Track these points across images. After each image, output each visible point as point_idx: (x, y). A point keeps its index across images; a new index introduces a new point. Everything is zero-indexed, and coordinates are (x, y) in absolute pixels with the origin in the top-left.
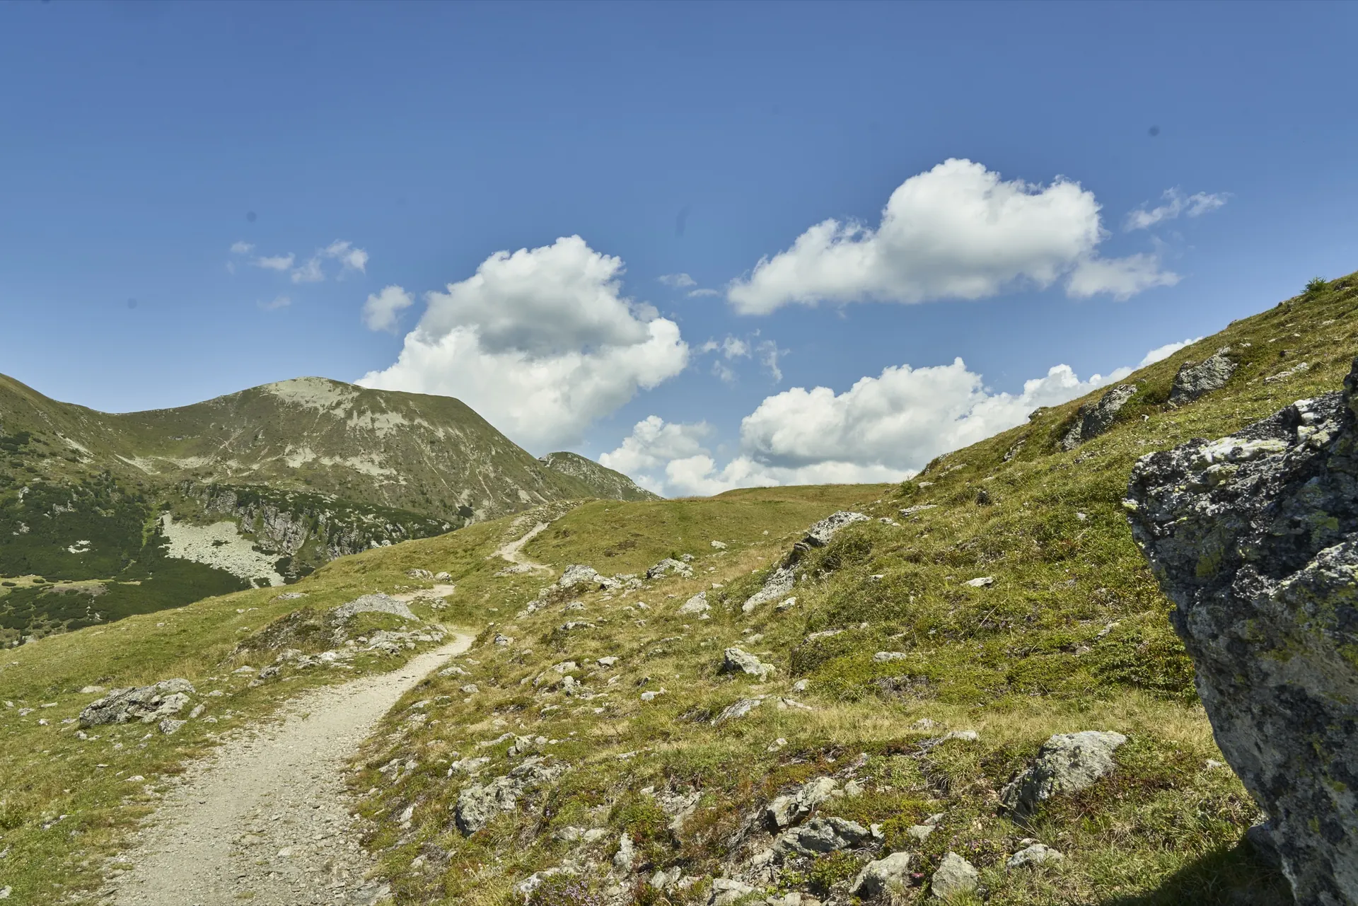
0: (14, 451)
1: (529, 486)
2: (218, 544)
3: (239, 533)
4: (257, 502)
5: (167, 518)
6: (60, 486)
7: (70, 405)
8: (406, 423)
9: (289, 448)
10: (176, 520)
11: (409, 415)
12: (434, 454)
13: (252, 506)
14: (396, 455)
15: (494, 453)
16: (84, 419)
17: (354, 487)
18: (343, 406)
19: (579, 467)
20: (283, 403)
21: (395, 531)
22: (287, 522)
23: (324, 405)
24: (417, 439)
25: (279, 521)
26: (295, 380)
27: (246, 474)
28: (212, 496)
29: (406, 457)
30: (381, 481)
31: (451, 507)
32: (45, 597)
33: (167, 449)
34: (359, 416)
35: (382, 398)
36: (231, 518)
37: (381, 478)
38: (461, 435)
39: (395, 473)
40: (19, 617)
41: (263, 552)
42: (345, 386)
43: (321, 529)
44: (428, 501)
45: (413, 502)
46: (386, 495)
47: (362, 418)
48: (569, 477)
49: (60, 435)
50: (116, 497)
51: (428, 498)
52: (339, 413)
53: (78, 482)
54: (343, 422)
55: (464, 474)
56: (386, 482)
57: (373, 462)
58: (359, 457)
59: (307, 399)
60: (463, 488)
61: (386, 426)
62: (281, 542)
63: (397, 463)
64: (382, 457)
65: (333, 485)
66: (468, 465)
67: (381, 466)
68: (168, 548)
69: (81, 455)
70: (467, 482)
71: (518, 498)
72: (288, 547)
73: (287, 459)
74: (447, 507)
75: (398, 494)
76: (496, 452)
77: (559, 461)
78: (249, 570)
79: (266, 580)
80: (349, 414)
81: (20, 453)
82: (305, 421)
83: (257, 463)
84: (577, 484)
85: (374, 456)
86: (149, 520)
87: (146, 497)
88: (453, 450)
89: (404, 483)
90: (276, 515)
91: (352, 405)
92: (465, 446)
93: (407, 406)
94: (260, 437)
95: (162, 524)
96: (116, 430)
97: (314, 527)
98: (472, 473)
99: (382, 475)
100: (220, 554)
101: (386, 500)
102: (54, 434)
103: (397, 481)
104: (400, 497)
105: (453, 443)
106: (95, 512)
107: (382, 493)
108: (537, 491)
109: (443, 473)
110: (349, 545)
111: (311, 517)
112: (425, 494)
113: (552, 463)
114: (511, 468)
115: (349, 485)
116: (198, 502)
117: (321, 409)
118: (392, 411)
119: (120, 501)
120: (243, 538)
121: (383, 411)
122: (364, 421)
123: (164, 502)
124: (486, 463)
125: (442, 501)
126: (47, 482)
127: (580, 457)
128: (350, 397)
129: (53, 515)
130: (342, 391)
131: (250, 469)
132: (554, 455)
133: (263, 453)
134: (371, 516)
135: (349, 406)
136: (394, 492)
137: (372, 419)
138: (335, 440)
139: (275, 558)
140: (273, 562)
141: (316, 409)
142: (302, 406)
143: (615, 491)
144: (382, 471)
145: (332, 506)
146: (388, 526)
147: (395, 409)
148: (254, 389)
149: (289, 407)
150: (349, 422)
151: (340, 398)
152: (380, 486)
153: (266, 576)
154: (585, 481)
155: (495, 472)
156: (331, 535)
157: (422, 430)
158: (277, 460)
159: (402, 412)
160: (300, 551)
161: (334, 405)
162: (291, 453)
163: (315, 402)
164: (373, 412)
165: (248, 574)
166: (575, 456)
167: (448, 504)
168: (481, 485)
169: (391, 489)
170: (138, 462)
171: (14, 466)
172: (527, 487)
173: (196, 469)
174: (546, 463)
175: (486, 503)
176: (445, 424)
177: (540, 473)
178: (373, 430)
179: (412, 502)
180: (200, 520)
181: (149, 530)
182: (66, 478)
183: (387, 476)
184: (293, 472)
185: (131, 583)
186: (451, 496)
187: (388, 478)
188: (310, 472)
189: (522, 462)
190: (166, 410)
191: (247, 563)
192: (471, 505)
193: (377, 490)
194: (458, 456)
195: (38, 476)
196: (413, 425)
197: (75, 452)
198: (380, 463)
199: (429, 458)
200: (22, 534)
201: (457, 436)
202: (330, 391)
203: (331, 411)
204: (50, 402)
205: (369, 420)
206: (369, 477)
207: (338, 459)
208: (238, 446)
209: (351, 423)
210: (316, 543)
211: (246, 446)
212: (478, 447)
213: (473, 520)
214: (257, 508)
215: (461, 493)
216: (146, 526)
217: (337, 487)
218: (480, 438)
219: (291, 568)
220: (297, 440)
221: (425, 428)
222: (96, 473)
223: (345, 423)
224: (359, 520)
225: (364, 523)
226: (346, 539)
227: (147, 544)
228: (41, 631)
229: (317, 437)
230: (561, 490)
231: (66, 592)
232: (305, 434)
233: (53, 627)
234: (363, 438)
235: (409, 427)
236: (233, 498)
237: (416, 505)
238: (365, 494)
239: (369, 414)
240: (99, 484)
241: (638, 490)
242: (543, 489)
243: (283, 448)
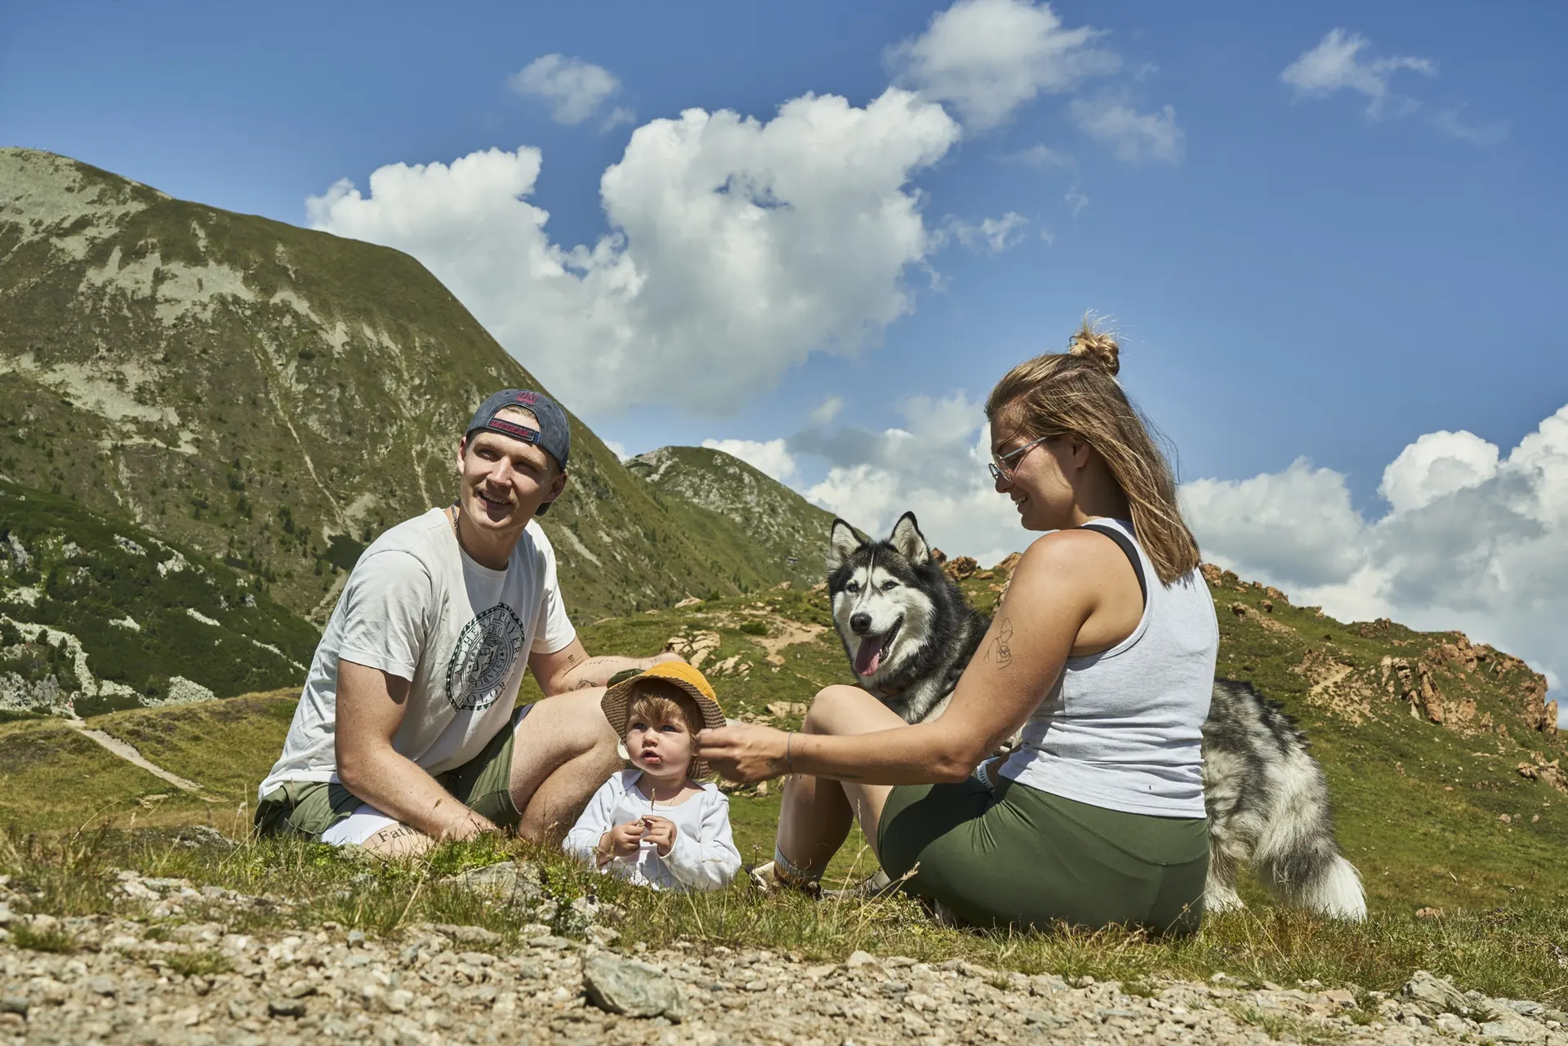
8: (248, 295)
11: (265, 278)
12: (302, 387)
14: (195, 374)
18: (90, 232)
19: (736, 492)
23: (40, 223)
24: (266, 342)
29: (219, 383)
30: (126, 435)
31: (303, 536)
34: (124, 263)
35: (203, 225)
37: (132, 427)
38: (395, 348)
39: (175, 420)
42: (115, 183)
44: (243, 508)
45: (199, 506)
46: (124, 474)
47: (132, 266)
48: (699, 511)
51: (243, 501)
52: (76, 247)
54: (79, 269)
55: (373, 452)
56: (138, 440)
57: (121, 382)
58: (87, 366)
60: (360, 489)
61: (189, 296)
63: (189, 396)
64: (152, 375)
66: (392, 431)
67: (142, 396)
70: (376, 473)
74: (292, 532)
75: (162, 476)
77: (685, 468)
80: (99, 255)
84: (719, 534)
85: (130, 369)
88: (359, 383)
89: (188, 450)
91: (115, 230)
92: (399, 379)
93: (268, 256)
98: (401, 455)
99: (135, 420)
101: (118, 485)
103: (172, 441)
104: (165, 485)
105: (365, 365)
107: (116, 468)
108: (574, 527)
109: (311, 439)
112: (241, 488)
113: (667, 473)
115: (21, 432)
117: (29, 231)
118: (219, 262)
121: (195, 258)
122: (136, 278)
124: (443, 431)
125: (284, 513)
127: (744, 467)
128: (119, 211)
130: (102, 194)
132: (676, 451)
135: (105, 232)
136: (151, 468)
137: (157, 273)
138: (39, 313)
141: (16, 229)
144: (139, 411)
147: (231, 259)
150: (92, 273)
151: (89, 211)
152: (115, 448)
154: (744, 531)
157: (288, 321)
159: (246, 268)
161: (66, 225)
163: (20, 212)
164: (166, 258)
167: (299, 523)
168: (415, 487)
169: (143, 459)
174: (651, 470)
176: (354, 313)
178: (150, 302)
179: (194, 503)
183: (148, 424)
187: (147, 429)
193: (101, 458)
194: (369, 402)
196: (265, 304)
198: (141, 389)
199: (287, 396)
201: (383, 350)
202: (69, 190)
203: (54, 240)
205: (147, 276)
206: (96, 422)
207: (26, 363)
209: (95, 276)
212: (434, 389)
215: (349, 501)
218: (445, 365)
221: (296, 315)
223: (82, 274)
230: (651, 536)
234: (117, 318)
235: (252, 306)
237: (205, 513)
238: (61, 463)
239: (154, 260)
242: (594, 526)
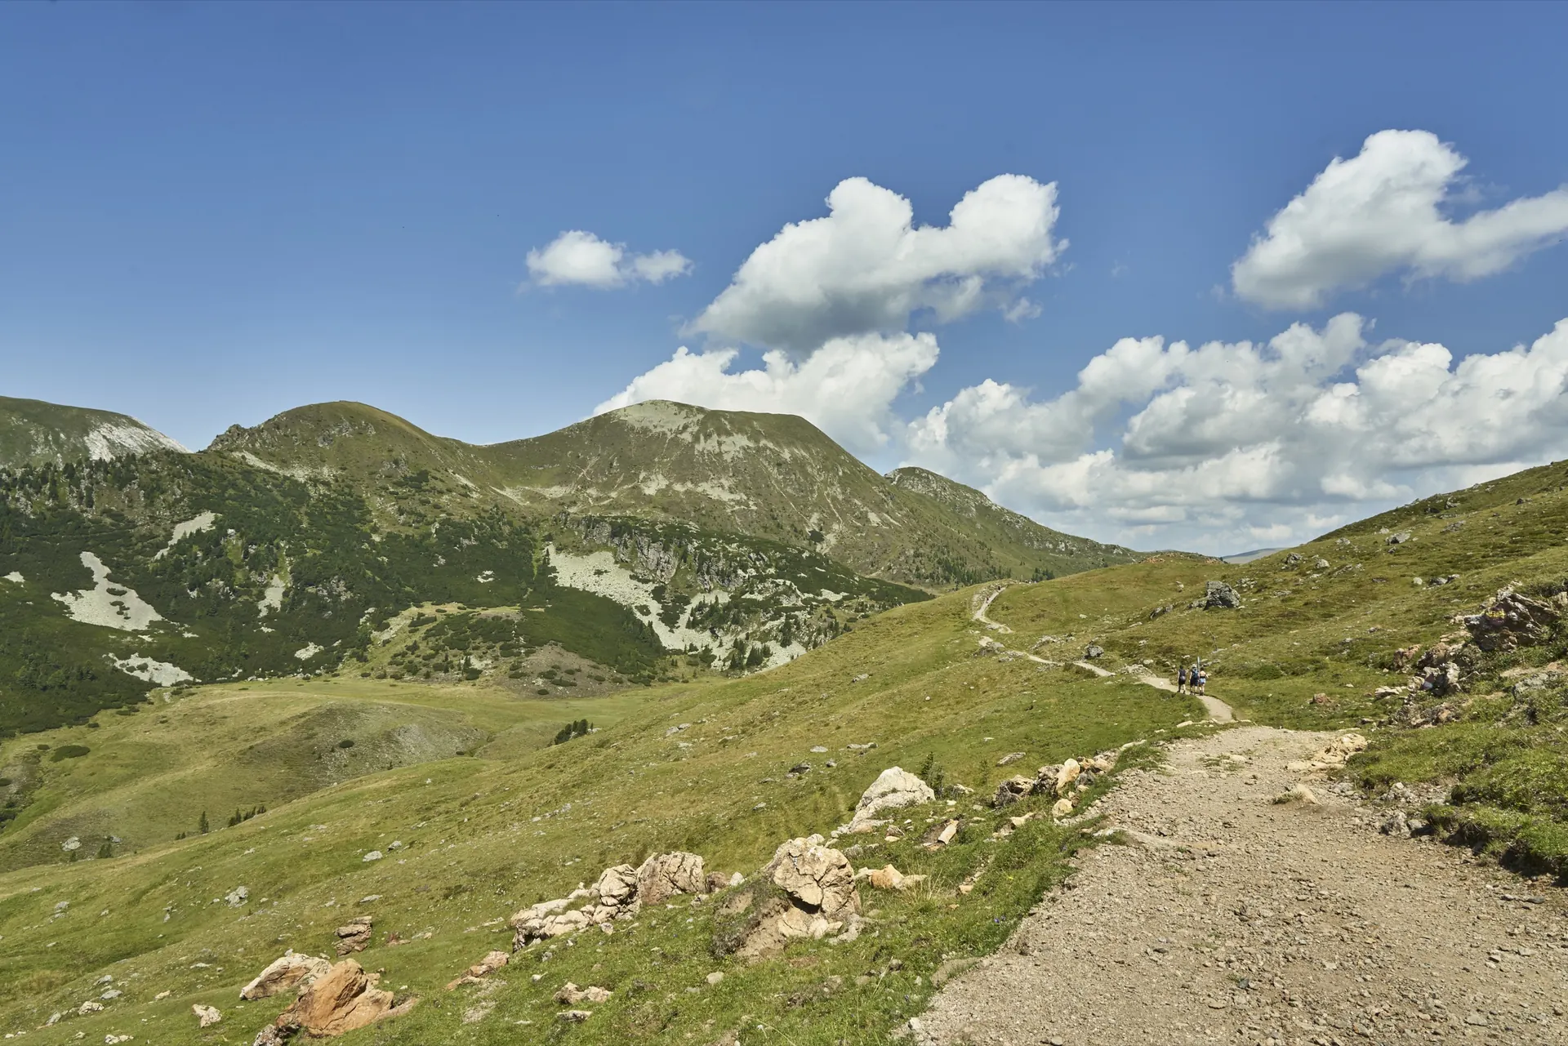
0: (419, 489)
1: (878, 507)
2: (599, 573)
3: (616, 562)
4: (630, 533)
5: (551, 548)
6: (462, 521)
7: (447, 439)
8: (751, 445)
9: (642, 475)
10: (559, 550)
11: (755, 436)
12: (781, 477)
13: (626, 536)
14: (745, 478)
15: (841, 473)
16: (460, 452)
17: (708, 515)
18: (689, 430)
19: (928, 483)
20: (633, 429)
21: (759, 560)
22: (659, 552)
23: (671, 430)
24: (764, 462)
25: (652, 551)
26: (641, 404)
27: (606, 502)
28: (589, 527)
29: (754, 481)
30: (733, 507)
31: (802, 532)
32: (477, 622)
33: (530, 478)
34: (706, 440)
35: (726, 419)
36: (608, 549)
37: (732, 503)
38: (807, 456)
39: (745, 498)
40: (460, 640)
41: (639, 580)
42: (689, 408)
43: (690, 559)
44: (779, 526)
45: (765, 528)
46: (738, 521)
47: (709, 441)
48: (918, 494)
49: (450, 471)
50: (506, 529)
51: (778, 524)
52: (687, 437)
53: (475, 517)
54: (691, 446)
55: (812, 497)
56: (737, 507)
57: (722, 486)
58: (709, 482)
59: (654, 424)
60: (812, 511)
61: (732, 449)
62: (654, 571)
63: (746, 487)
64: (731, 482)
65: (689, 512)
66: (815, 488)
67: (731, 491)
68: (556, 577)
69: (470, 490)
70: (815, 504)
71: (868, 521)
72: (662, 576)
73: (642, 486)
74: (798, 532)
75: (750, 519)
76: (843, 472)
77: (906, 477)
78: (630, 598)
79: (645, 607)
80: (696, 439)
81: (425, 491)
82: (654, 447)
83: (615, 490)
84: (927, 503)
85: (723, 481)
86: (536, 551)
87: (531, 529)
88: (800, 472)
89: (754, 508)
90: (649, 546)
91: (697, 428)
92: (812, 467)
93: (752, 427)
94: (615, 464)
95: (548, 554)
96: (486, 461)
97: (684, 557)
98: (820, 495)
99: (733, 500)
100: (602, 583)
101: (741, 527)
102: (446, 470)
103: (748, 506)
104: (752, 522)
105: (799, 464)
106: (492, 544)
107: (735, 519)
108: (887, 513)
109: (790, 496)
110: (717, 574)
111: (680, 547)
112: (776, 519)
113: (899, 480)
114: (859, 488)
115: (704, 512)
116: (576, 533)
117: (669, 433)
118: (737, 433)
119: (511, 533)
120: (620, 567)
121: (729, 434)
122: (711, 445)
123: (546, 533)
124: (833, 485)
125: (792, 526)
126: (452, 517)
127: (928, 472)
128: (695, 420)
129: (461, 547)
130: (687, 413)
131: (609, 497)
132: (901, 470)
133: (619, 481)
134: (734, 545)
135: (695, 429)
136: (745, 517)
137: (718, 442)
138: (685, 465)
139: (651, 587)
140: (650, 590)
141: (664, 434)
142: (651, 431)
143: (968, 510)
144: (732, 496)
145: (698, 536)
146: (752, 555)
147: (741, 431)
148: (605, 415)
149: (638, 433)
150: (696, 446)
151: (685, 421)
152: (732, 511)
153: (645, 603)
154: (936, 499)
155: (843, 493)
156: (701, 565)
157: (768, 452)
158: (633, 488)
159: (747, 434)
160: (673, 580)
161: (680, 429)
162: (645, 480)
163: (663, 427)
164: (719, 435)
165: (629, 601)
166: (923, 471)
167: (799, 528)
168: (829, 507)
169: (743, 514)
170: (508, 492)
171: (424, 503)
172: (876, 509)
173: (561, 498)
174: (893, 481)
175: (836, 527)
176: (790, 444)
177: (889, 493)
178: (720, 454)
180: (581, 550)
181: (538, 561)
182: (466, 513)
183: (738, 501)
184: (649, 500)
185: (536, 610)
186: (801, 521)
187: (739, 503)
188: (666, 500)
189: (870, 481)
190: (527, 440)
191: (627, 590)
192: (821, 530)
193: (729, 516)
194: (806, 479)
195: (444, 512)
196: (759, 447)
197: (465, 487)
198: (730, 488)
199: (777, 481)
200: (440, 565)
201: (803, 457)
202: (676, 414)
203: (679, 436)
204: (431, 437)
205: (715, 444)
206: (721, 502)
207: (689, 485)
208: (595, 474)
209: (699, 447)
210: (687, 572)
211: (603, 474)
212: (825, 468)
213: (825, 545)
214: (631, 538)
215: (811, 518)
216: (535, 557)
217: (693, 514)
218: (826, 458)
219: (667, 596)
220: (649, 467)
221: (770, 449)
222: (488, 507)
223: (693, 447)
224: (724, 549)
225: (729, 552)
226: (714, 567)
227: (538, 574)
228: (480, 652)
229: (668, 462)
230: (912, 511)
231: (493, 619)
232: (656, 460)
233: (489, 648)
234: (712, 462)
235: (755, 449)
236: (608, 529)
237: (768, 530)
238: (719, 520)
239: (715, 436)
240: (492, 518)
241: (994, 508)
242: (893, 510)
243: (637, 475)
